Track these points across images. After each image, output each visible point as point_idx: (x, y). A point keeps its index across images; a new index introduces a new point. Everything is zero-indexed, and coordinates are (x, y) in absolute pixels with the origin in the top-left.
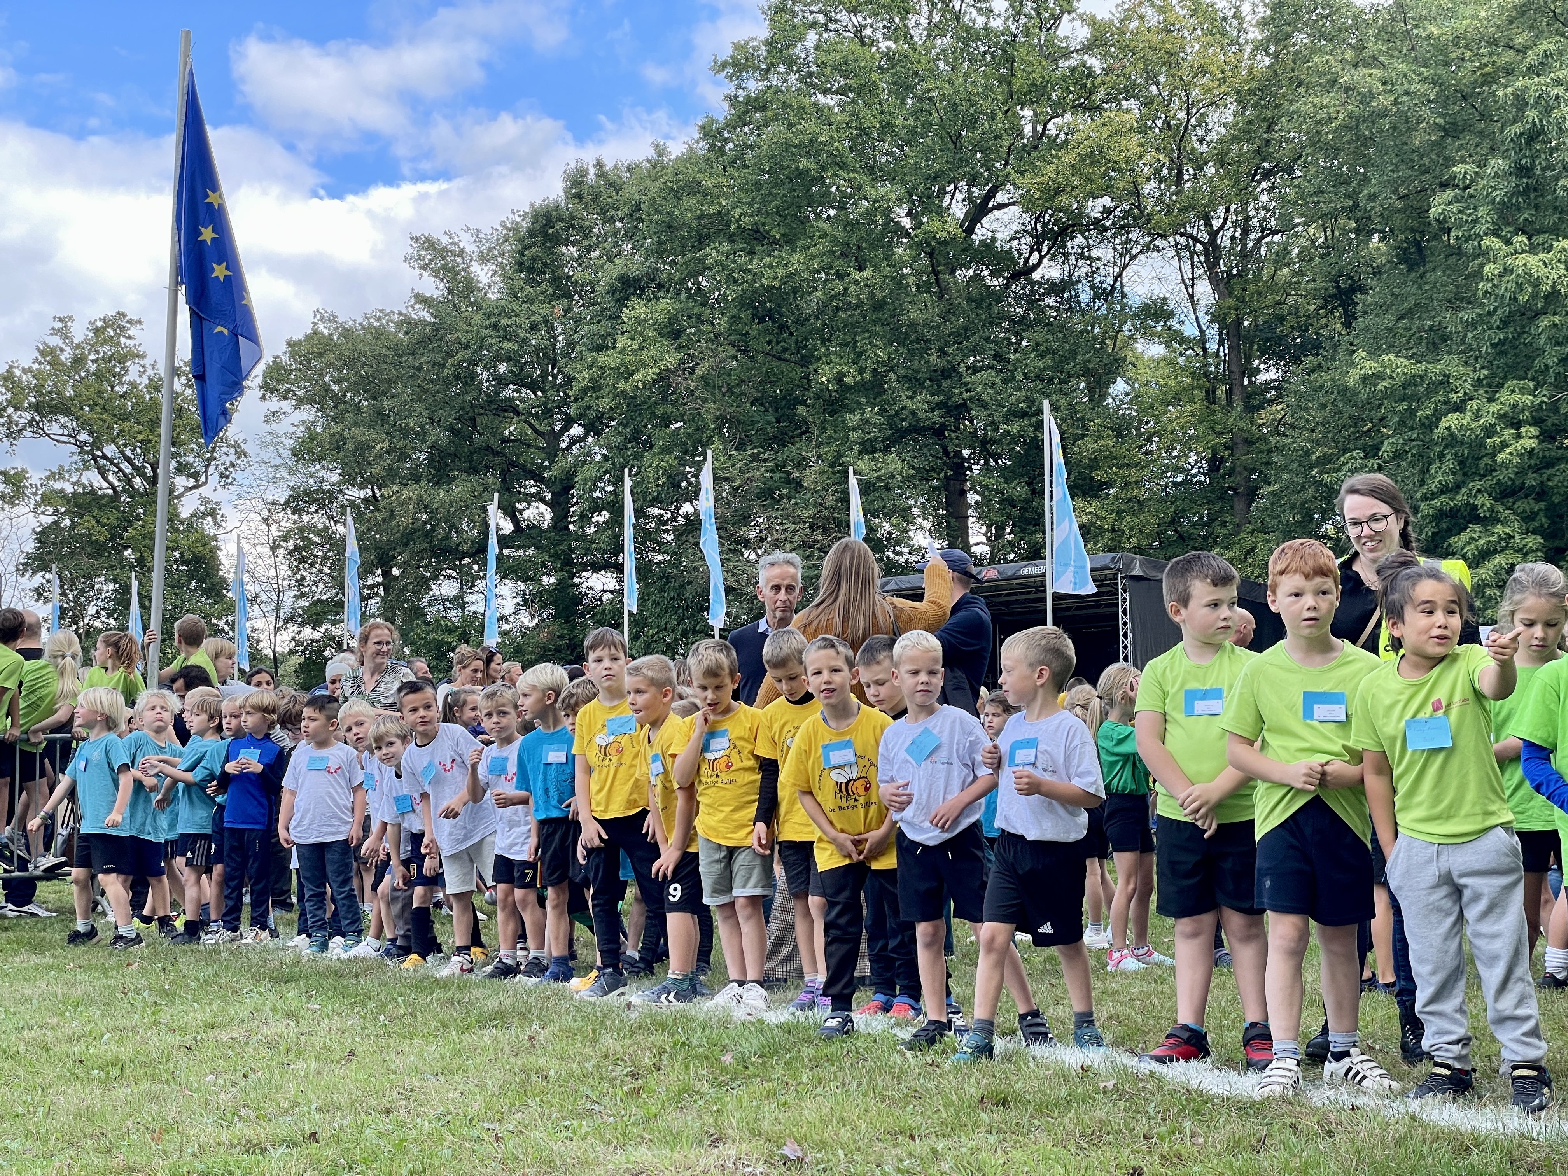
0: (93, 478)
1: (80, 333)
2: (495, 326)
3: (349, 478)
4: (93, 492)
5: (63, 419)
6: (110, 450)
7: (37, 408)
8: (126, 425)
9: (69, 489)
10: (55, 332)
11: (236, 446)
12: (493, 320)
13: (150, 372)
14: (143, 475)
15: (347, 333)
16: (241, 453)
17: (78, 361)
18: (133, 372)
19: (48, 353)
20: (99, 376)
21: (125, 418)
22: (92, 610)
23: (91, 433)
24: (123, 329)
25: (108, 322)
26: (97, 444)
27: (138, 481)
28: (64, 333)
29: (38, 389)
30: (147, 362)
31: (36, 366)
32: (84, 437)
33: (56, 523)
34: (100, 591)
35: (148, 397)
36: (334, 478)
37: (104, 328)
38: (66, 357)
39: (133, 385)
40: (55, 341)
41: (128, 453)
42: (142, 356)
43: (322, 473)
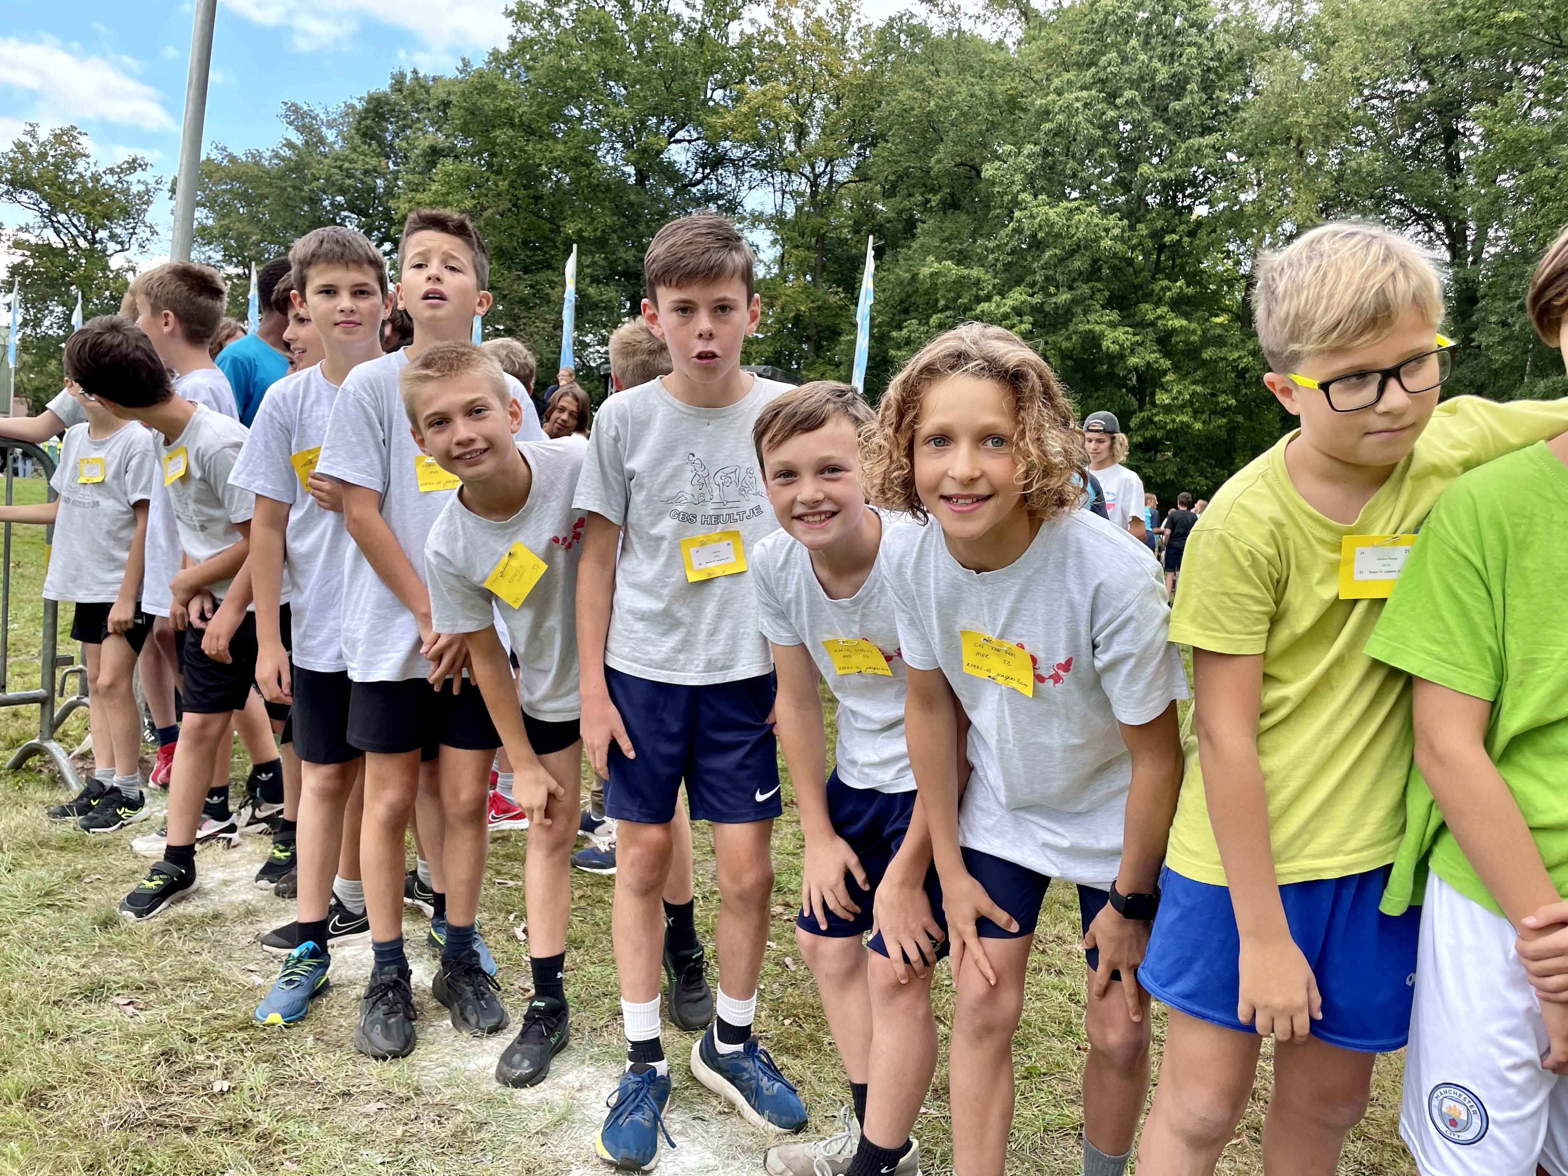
0: (49, 234)
1: (44, 135)
2: (340, 168)
3: (228, 259)
4: (49, 245)
5: (29, 193)
6: (62, 218)
7: (12, 183)
8: (76, 201)
9: (33, 240)
10: (26, 133)
11: (151, 227)
12: (339, 163)
13: (93, 169)
14: (85, 238)
15: (233, 159)
16: (154, 232)
17: (43, 156)
18: (81, 166)
19: (21, 147)
20: (57, 166)
21: (75, 197)
22: (47, 323)
23: (50, 205)
24: (75, 138)
25: (64, 132)
26: (53, 213)
27: (81, 242)
28: (33, 134)
29: (13, 170)
30: (91, 160)
31: (11, 155)
32: (45, 206)
33: (23, 262)
34: (52, 312)
35: (90, 185)
36: (219, 256)
37: (61, 135)
38: (34, 150)
39: (81, 176)
40: (27, 139)
41: (75, 221)
42: (88, 156)
43: (211, 253)
